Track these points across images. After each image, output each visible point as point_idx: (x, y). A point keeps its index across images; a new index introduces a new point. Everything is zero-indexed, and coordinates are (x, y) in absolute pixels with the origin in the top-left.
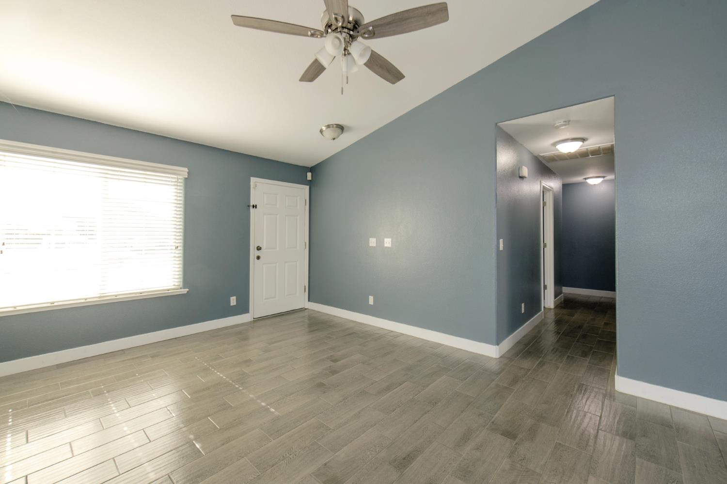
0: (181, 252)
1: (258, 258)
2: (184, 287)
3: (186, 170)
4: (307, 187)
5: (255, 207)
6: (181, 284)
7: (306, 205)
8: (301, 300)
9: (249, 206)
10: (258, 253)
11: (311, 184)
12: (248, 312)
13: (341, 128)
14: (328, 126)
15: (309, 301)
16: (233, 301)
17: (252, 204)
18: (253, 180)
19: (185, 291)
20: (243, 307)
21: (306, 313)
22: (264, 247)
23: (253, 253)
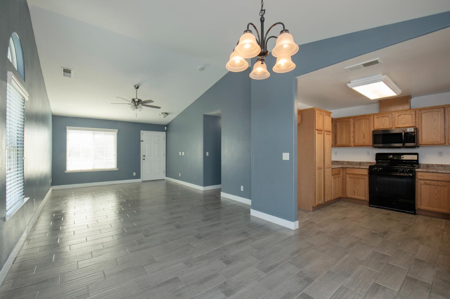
0: (116, 157)
1: (144, 159)
2: (117, 168)
3: (117, 130)
4: (165, 133)
5: (142, 141)
6: (116, 167)
7: (164, 139)
8: (163, 176)
9: (140, 141)
10: (144, 158)
11: (167, 131)
12: (140, 178)
13: (167, 114)
14: (162, 113)
15: (166, 176)
16: (134, 174)
17: (141, 140)
18: (142, 131)
19: (117, 169)
20: (138, 176)
21: (165, 181)
22: (146, 155)
23: (142, 158)
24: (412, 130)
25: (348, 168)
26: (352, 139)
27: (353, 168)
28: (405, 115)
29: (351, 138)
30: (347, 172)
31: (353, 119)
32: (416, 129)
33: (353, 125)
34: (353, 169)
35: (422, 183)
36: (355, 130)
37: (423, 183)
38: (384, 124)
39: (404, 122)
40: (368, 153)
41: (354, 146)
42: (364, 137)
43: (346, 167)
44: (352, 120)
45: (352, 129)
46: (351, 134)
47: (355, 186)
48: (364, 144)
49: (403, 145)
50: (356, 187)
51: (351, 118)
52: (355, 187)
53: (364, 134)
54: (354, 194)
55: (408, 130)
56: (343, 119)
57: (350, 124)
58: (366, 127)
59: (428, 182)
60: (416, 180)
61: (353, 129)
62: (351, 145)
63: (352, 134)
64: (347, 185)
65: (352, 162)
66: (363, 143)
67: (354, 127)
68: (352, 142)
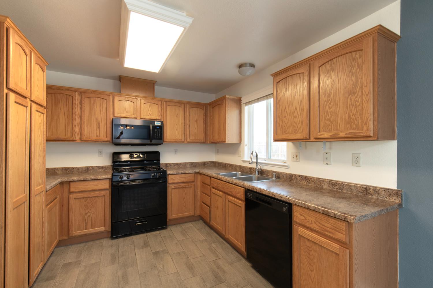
24: (159, 123)
25: (74, 181)
26: (77, 129)
27: (84, 180)
28: (151, 104)
29: (75, 126)
30: (72, 190)
31: (79, 95)
32: (162, 123)
33: (79, 105)
34: (84, 183)
35: (172, 188)
36: (83, 114)
37: (174, 188)
38: (127, 111)
39: (150, 113)
40: (100, 153)
41: (80, 141)
42: (99, 127)
43: (69, 180)
44: (77, 96)
45: (77, 111)
46: (75, 119)
47: (87, 212)
48: (98, 139)
49: (150, 142)
50: (89, 214)
51: (75, 91)
52: (86, 214)
53: (99, 122)
54: (86, 226)
55: (156, 123)
56: (59, 89)
57: (74, 101)
58: (102, 111)
59: (178, 185)
60: (168, 185)
61: (79, 111)
62: (74, 139)
63: (78, 121)
64: (71, 213)
65: (73, 168)
66: (97, 136)
67: (81, 108)
68: (78, 134)
